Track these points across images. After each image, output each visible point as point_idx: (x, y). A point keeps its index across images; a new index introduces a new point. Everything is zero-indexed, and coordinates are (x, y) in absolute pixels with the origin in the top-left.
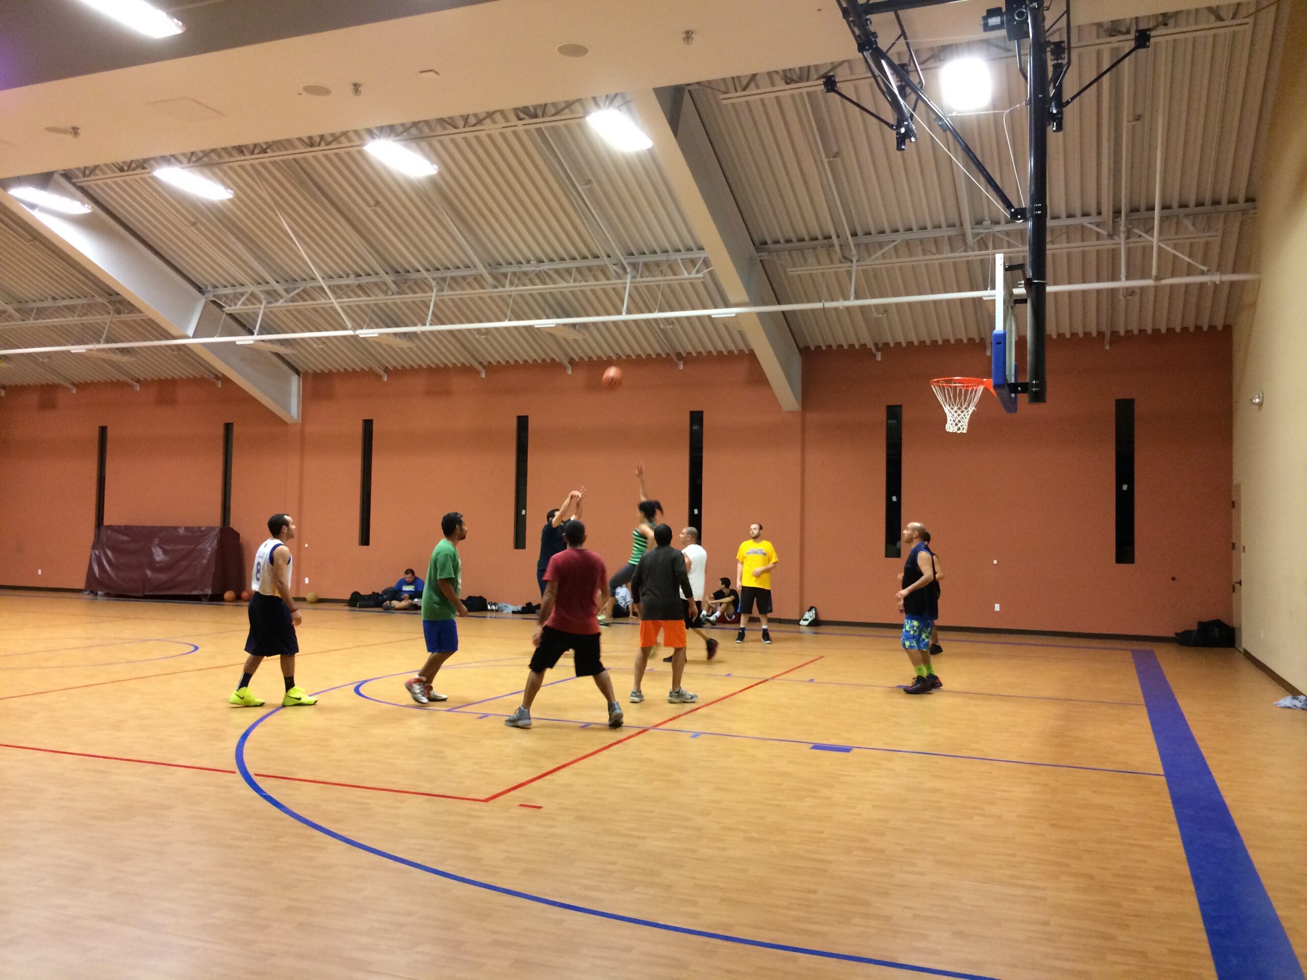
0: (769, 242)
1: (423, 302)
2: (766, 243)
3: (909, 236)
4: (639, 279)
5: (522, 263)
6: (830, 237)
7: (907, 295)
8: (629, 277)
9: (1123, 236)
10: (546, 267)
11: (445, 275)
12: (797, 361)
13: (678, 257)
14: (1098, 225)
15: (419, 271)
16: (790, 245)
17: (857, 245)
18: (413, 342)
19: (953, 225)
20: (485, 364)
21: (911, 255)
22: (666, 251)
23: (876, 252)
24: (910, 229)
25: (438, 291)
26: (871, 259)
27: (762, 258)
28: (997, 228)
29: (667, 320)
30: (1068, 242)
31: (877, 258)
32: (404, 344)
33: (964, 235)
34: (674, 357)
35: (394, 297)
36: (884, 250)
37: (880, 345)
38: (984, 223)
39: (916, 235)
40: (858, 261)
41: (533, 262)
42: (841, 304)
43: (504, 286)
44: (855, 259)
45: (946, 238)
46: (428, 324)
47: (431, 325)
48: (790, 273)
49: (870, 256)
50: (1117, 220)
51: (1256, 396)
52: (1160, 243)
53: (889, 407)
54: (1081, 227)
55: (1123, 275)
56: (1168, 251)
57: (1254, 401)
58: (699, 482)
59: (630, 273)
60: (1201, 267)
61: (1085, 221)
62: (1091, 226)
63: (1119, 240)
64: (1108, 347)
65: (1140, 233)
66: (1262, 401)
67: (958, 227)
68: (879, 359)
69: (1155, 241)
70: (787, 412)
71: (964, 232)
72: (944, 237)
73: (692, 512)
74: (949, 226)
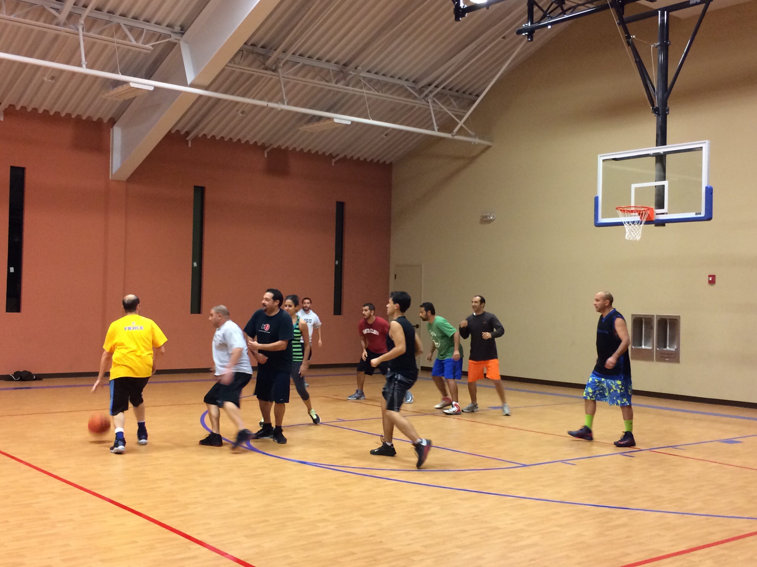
3: (308, 62)
8: (81, 28)
9: (430, 101)
23: (290, 68)
24: (312, 57)
26: (287, 73)
28: (362, 74)
36: (294, 68)
39: (312, 62)
42: (279, 106)
45: (326, 70)
50: (423, 89)
51: (491, 215)
52: (448, 111)
53: (196, 187)
54: (402, 87)
55: (436, 128)
56: (450, 116)
57: (488, 218)
58: (16, 240)
59: (83, 25)
60: (470, 132)
61: (406, 84)
62: (408, 88)
63: (425, 103)
64: (333, 164)
65: (436, 101)
66: (494, 220)
67: (340, 66)
68: (190, 146)
69: (445, 109)
70: (112, 180)
71: (344, 70)
72: (329, 69)
73: (9, 270)
74: (336, 63)
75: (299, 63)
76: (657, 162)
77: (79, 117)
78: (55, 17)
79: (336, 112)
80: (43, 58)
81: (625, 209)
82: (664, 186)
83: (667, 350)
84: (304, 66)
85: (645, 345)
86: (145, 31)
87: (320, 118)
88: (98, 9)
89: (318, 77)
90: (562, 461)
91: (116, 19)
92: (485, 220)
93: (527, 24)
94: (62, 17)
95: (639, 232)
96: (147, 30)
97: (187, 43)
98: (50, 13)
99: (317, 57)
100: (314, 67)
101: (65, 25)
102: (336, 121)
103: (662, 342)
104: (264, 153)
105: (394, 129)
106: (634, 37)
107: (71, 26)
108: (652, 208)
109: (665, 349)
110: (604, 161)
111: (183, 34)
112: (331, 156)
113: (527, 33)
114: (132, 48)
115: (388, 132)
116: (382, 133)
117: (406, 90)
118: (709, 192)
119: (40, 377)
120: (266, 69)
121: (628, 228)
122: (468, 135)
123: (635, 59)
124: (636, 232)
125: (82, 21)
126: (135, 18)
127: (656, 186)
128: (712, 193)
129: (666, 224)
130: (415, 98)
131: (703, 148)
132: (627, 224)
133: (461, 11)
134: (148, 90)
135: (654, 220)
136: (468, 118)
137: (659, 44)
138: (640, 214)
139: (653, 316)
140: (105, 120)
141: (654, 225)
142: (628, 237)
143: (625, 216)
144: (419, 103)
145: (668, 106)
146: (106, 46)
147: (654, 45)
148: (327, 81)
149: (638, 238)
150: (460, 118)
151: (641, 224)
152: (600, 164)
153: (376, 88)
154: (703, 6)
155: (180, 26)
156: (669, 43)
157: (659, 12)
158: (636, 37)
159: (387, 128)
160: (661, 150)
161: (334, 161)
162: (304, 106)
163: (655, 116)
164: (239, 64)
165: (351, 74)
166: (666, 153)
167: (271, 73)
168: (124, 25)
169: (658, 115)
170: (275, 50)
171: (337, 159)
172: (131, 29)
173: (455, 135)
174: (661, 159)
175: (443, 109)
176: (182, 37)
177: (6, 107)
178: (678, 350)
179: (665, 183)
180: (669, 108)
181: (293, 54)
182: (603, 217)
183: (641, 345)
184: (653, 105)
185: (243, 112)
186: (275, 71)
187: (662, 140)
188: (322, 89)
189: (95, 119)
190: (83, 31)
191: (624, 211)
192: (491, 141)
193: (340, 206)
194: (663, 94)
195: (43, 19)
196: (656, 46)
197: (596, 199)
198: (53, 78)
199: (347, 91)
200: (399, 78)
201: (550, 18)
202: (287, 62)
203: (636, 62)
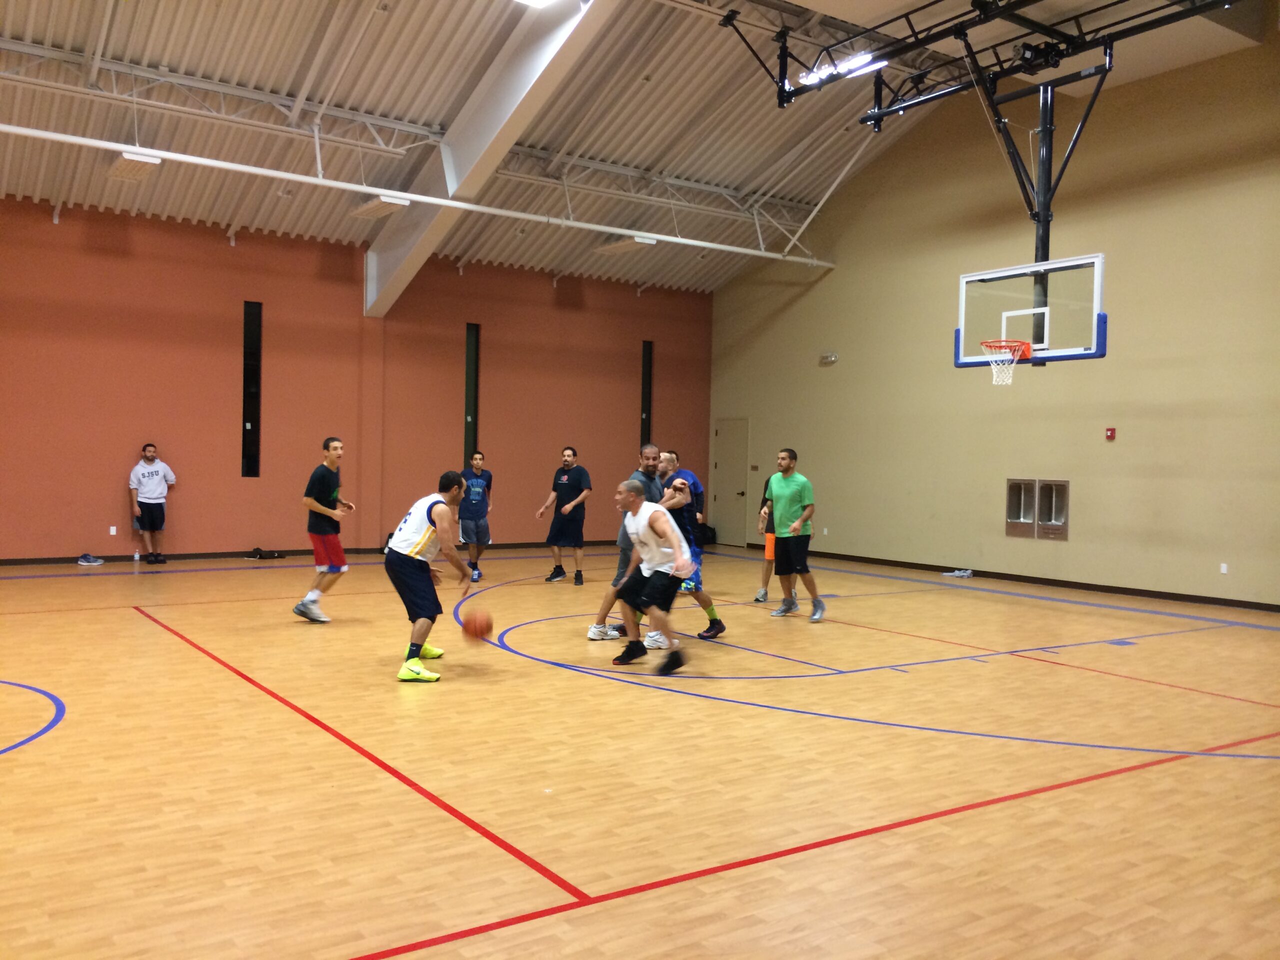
3: (600, 166)
4: (328, 136)
5: (140, 64)
6: (546, 149)
8: (316, 130)
9: (756, 213)
13: (368, 120)
14: (733, 198)
17: (571, 165)
19: (639, 168)
22: (354, 109)
23: (578, 175)
24: (605, 160)
26: (573, 180)
33: (645, 179)
36: (583, 174)
39: (614, 168)
41: (162, 69)
42: (563, 222)
44: (564, 178)
45: (624, 176)
50: (746, 198)
51: (832, 355)
52: (778, 226)
53: (468, 324)
54: (720, 195)
55: (762, 246)
56: (782, 233)
57: (829, 359)
58: (253, 390)
59: (319, 125)
60: (807, 252)
61: (724, 192)
62: (728, 197)
63: (750, 216)
64: (639, 295)
65: (764, 213)
66: (837, 361)
67: (641, 170)
68: (461, 274)
69: (775, 223)
70: (368, 317)
71: (646, 176)
72: (627, 176)
73: (244, 426)
74: (636, 167)
75: (589, 168)
76: (1036, 282)
77: (326, 241)
78: (286, 117)
79: (639, 229)
80: (277, 168)
81: (991, 344)
82: (1043, 314)
83: (1052, 525)
84: (596, 171)
85: (1024, 518)
86: (396, 131)
87: (620, 237)
88: (339, 106)
89: (614, 186)
90: (892, 667)
91: (362, 118)
92: (825, 362)
93: (873, 110)
94: (294, 115)
95: (1009, 373)
96: (399, 130)
97: (449, 145)
98: (279, 111)
99: (611, 160)
100: (608, 173)
101: (299, 126)
102: (637, 240)
103: (1046, 514)
104: (552, 281)
105: (712, 250)
106: (1006, 120)
107: (305, 127)
108: (1027, 342)
109: (1050, 523)
110: (967, 283)
111: (443, 134)
112: (636, 285)
113: (873, 122)
114: (381, 153)
115: (704, 253)
116: (698, 254)
117: (726, 200)
118: (1103, 320)
119: (282, 555)
120: (547, 176)
121: (996, 370)
122: (805, 255)
123: (1008, 149)
124: (1005, 374)
125: (317, 120)
126: (384, 115)
127: (1034, 314)
128: (1105, 322)
129: (1047, 363)
130: (738, 210)
131: (1095, 265)
132: (994, 363)
133: (785, 94)
134: (404, 206)
135: (1030, 357)
136: (803, 233)
137: (1039, 129)
138: (1013, 350)
139: (1035, 481)
140: (358, 244)
141: (1030, 365)
142: (996, 380)
143: (992, 354)
144: (742, 216)
145: (1052, 208)
146: (352, 151)
147: (1034, 131)
148: (625, 191)
149: (1010, 381)
150: (793, 233)
151: (1012, 362)
152: (963, 287)
153: (688, 198)
154: (1098, 78)
155: (440, 125)
156: (1053, 128)
157: (1041, 88)
158: (1008, 121)
159: (704, 249)
160: (1042, 267)
161: (639, 290)
162: (598, 223)
163: (1035, 223)
164: (514, 171)
165: (655, 181)
166: (1047, 272)
167: (555, 181)
168: (371, 124)
169: (1039, 221)
170: (558, 152)
171: (643, 288)
172: (380, 130)
173: (786, 256)
174: (1041, 279)
175: (772, 222)
176: (442, 138)
177: (238, 229)
178: (1066, 524)
179: (1046, 310)
180: (1052, 213)
181: (581, 156)
182: (965, 355)
183: (1019, 518)
184: (1031, 209)
185: (523, 231)
186: (557, 178)
187: (1043, 253)
188: (620, 201)
189: (345, 243)
190: (319, 132)
191: (990, 346)
192: (834, 262)
193: (648, 347)
194: (1045, 197)
195: (272, 119)
196: (1036, 132)
197: (957, 332)
198: (289, 192)
199: (651, 203)
200: (717, 185)
201: (902, 101)
202: (573, 167)
203: (1009, 153)
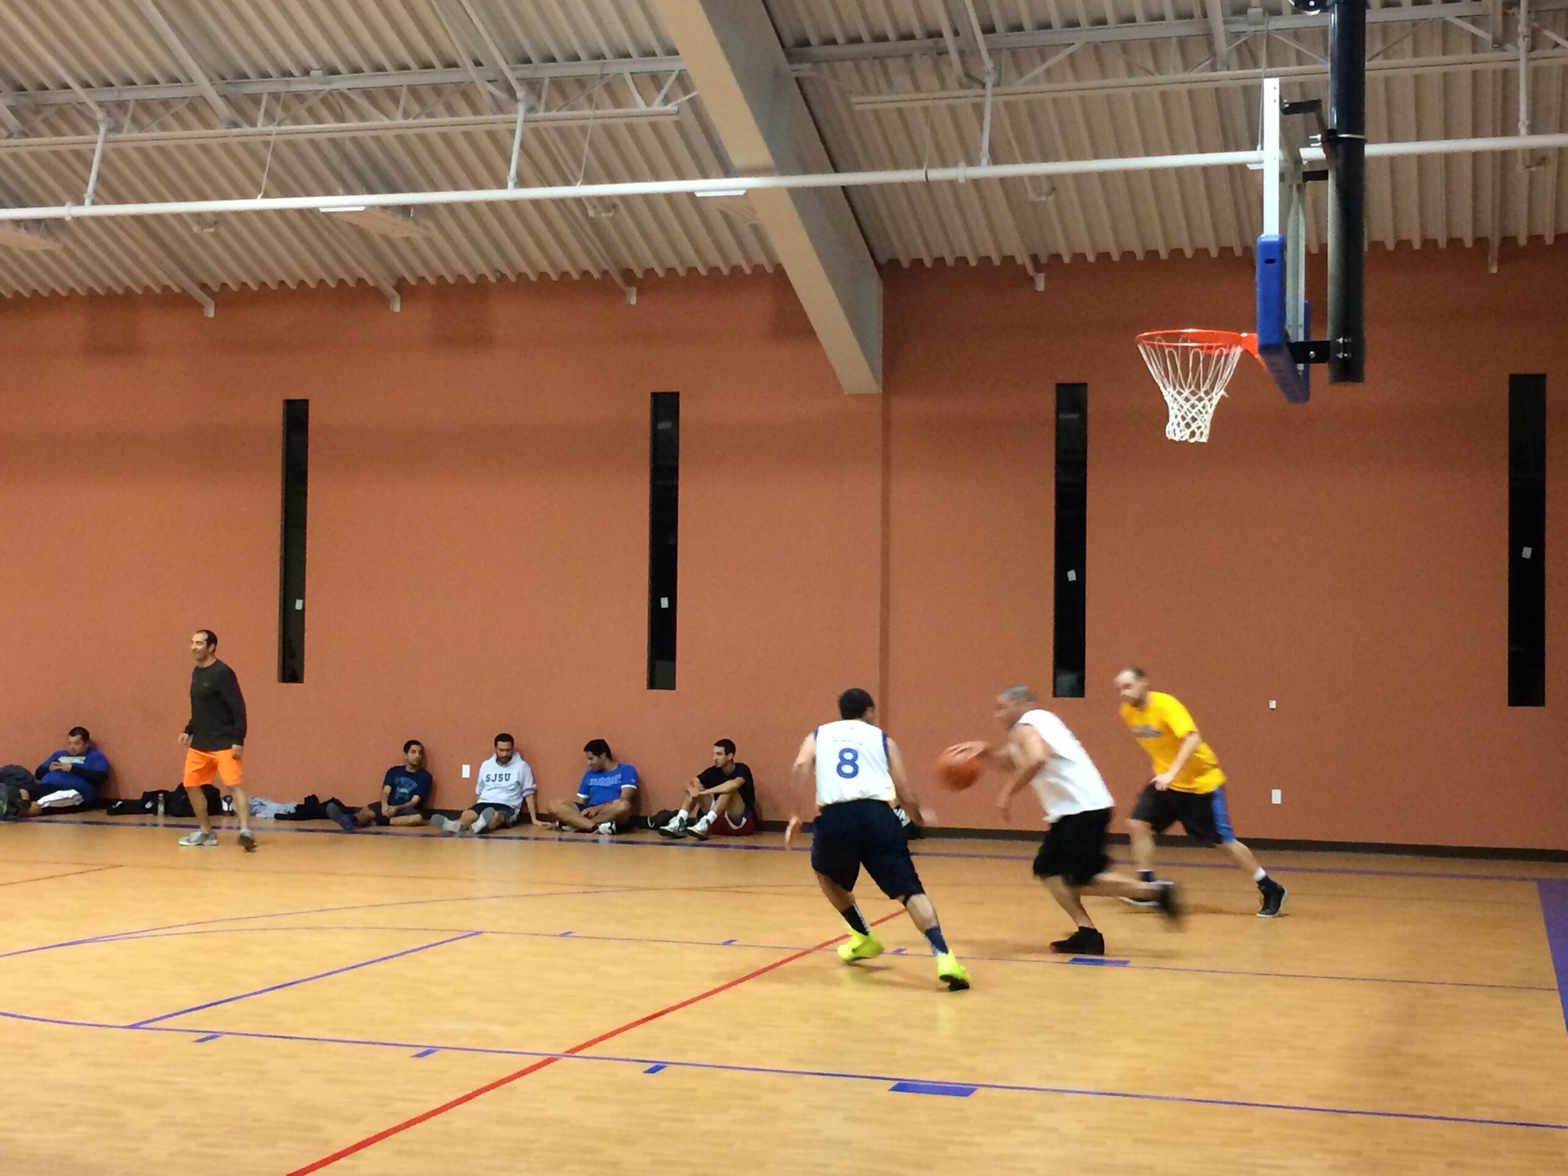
0: (814, 39)
1: (77, 153)
2: (806, 43)
3: (1099, 35)
4: (541, 114)
5: (292, 75)
6: (940, 35)
7: (1097, 156)
8: (521, 108)
9: (1522, 43)
10: (342, 83)
11: (125, 97)
12: (873, 290)
13: (625, 68)
14: (1475, 21)
15: (67, 87)
16: (856, 48)
17: (993, 52)
18: (57, 240)
19: (1184, 16)
20: (216, 289)
21: (1104, 75)
22: (599, 56)
23: (1034, 67)
24: (1102, 22)
25: (110, 130)
26: (1023, 80)
27: (801, 74)
28: (1276, 23)
29: (602, 201)
30: (1416, 54)
31: (1035, 80)
32: (36, 242)
33: (1209, 37)
34: (618, 279)
35: (12, 141)
36: (1051, 62)
37: (1044, 260)
38: (1250, 11)
39: (1113, 33)
40: (997, 84)
41: (316, 73)
42: (961, 173)
43: (253, 124)
44: (989, 81)
45: (1174, 40)
46: (87, 201)
47: (94, 203)
48: (858, 107)
49: (1020, 73)
53: (1060, 388)
61: (1449, 13)
62: (1460, 22)
64: (1494, 269)
72: (1169, 38)
73: (655, 603)
75: (1071, 45)
77: (779, 270)
86: (675, 74)
88: (573, 57)
91: (612, 68)
96: (678, 71)
125: (520, 94)
126: (648, 54)
161: (1490, 256)
167: (975, 91)
168: (631, 73)
193: (1527, 388)
